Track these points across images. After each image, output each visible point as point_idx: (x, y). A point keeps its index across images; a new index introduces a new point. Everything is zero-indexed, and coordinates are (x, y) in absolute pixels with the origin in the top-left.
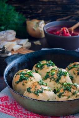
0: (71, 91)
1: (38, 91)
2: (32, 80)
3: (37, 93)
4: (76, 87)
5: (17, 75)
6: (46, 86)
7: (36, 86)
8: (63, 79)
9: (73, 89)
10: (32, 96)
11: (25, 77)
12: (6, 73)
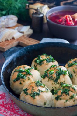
0: (69, 94)
1: (34, 94)
2: (30, 79)
3: (34, 96)
4: (75, 90)
5: (14, 72)
6: (44, 87)
7: (33, 87)
8: (62, 79)
9: (72, 91)
10: (28, 98)
11: (22, 76)
12: (3, 70)
